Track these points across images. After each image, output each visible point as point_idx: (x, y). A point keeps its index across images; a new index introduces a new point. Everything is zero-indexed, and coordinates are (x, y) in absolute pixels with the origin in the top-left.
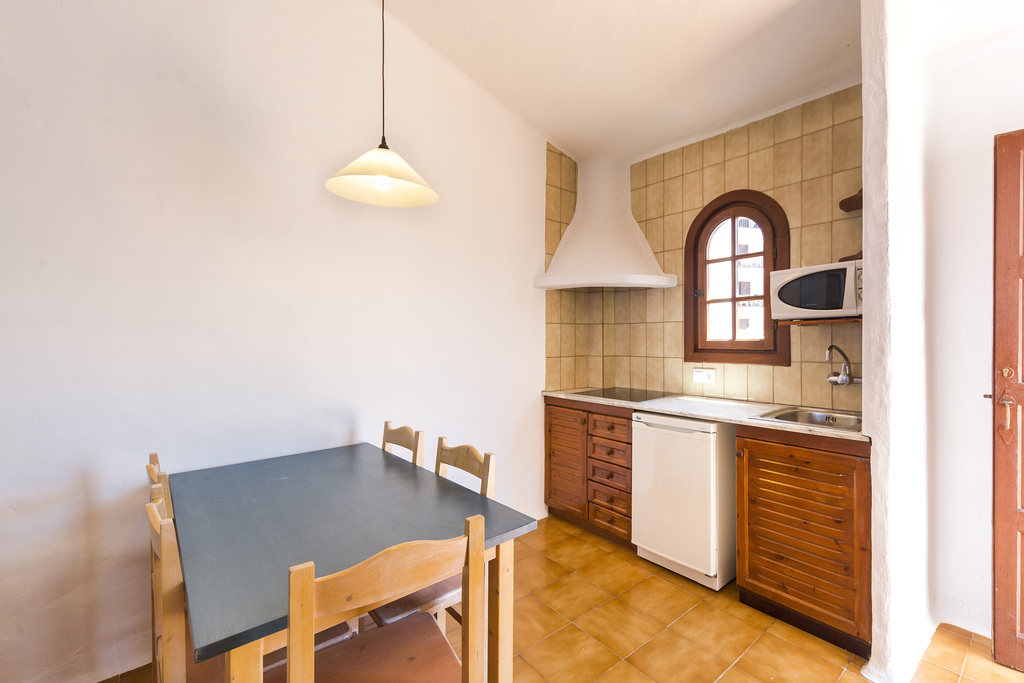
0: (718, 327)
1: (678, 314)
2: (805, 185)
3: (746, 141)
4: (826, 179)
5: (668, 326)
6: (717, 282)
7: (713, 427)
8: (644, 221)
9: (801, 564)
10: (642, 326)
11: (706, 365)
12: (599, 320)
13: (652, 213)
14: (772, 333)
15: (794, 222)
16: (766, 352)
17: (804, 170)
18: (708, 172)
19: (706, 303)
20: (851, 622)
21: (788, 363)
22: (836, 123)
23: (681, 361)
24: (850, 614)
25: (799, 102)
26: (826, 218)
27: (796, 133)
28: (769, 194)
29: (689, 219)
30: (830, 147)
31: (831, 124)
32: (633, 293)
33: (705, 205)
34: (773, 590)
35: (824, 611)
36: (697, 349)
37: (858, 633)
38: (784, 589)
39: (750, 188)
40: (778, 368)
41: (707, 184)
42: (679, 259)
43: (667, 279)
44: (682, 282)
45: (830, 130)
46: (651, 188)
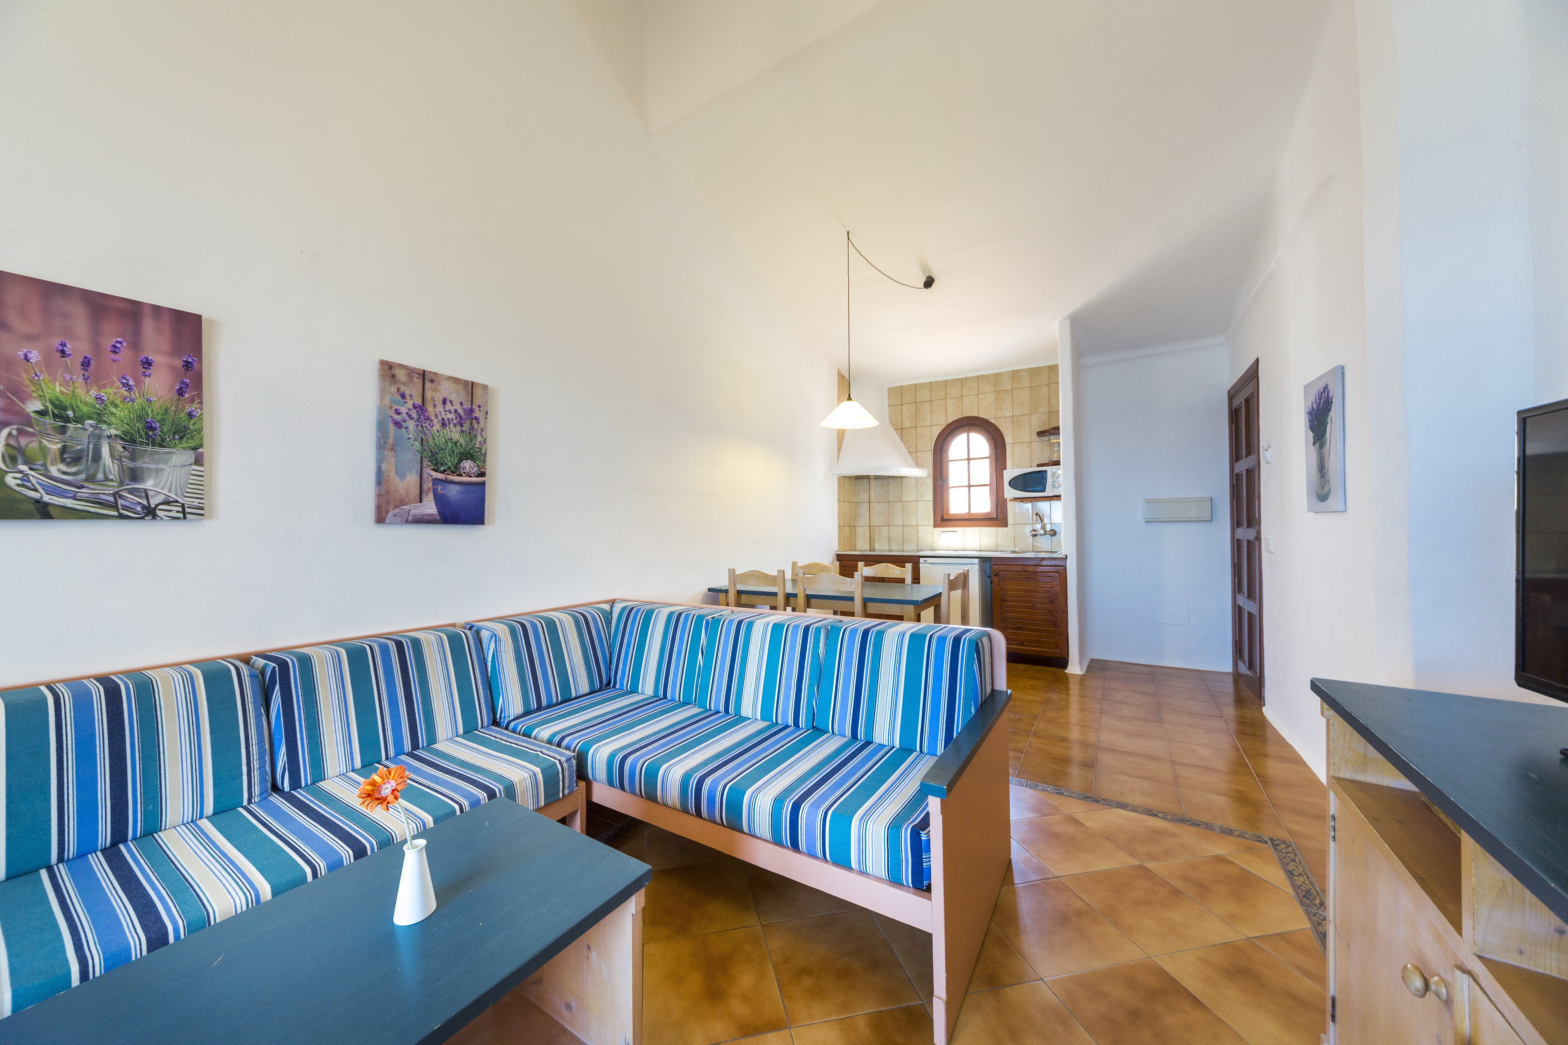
0: (957, 505)
1: (929, 496)
2: (1015, 418)
3: (977, 386)
4: (1027, 417)
5: (920, 504)
6: (956, 473)
7: (976, 561)
8: (901, 430)
9: (1032, 628)
10: (899, 504)
11: (950, 529)
12: (866, 499)
13: (907, 424)
14: (995, 507)
15: (1008, 440)
16: (991, 519)
17: (1014, 410)
18: (950, 401)
19: (948, 488)
20: (1059, 651)
21: (1006, 525)
22: (1033, 385)
23: (931, 527)
24: (1057, 647)
25: (1011, 369)
26: (1027, 439)
27: (1009, 387)
28: (992, 421)
29: (937, 431)
30: (1029, 399)
31: (1029, 385)
32: (890, 480)
33: (948, 423)
34: (1016, 647)
35: (1044, 650)
36: (943, 519)
37: (1062, 655)
38: (1023, 645)
39: (980, 416)
40: (1000, 529)
41: (949, 409)
42: (929, 458)
43: (922, 473)
44: (931, 473)
45: (1029, 389)
46: (905, 407)
